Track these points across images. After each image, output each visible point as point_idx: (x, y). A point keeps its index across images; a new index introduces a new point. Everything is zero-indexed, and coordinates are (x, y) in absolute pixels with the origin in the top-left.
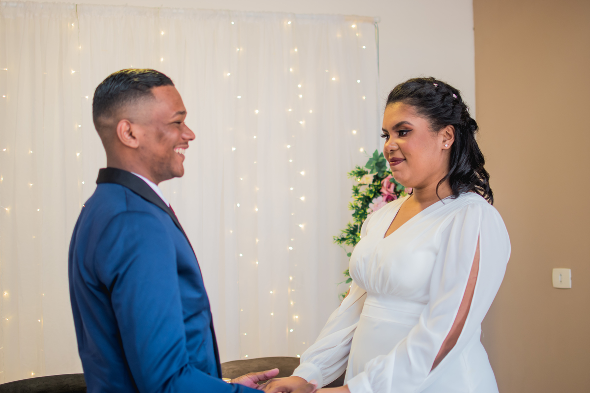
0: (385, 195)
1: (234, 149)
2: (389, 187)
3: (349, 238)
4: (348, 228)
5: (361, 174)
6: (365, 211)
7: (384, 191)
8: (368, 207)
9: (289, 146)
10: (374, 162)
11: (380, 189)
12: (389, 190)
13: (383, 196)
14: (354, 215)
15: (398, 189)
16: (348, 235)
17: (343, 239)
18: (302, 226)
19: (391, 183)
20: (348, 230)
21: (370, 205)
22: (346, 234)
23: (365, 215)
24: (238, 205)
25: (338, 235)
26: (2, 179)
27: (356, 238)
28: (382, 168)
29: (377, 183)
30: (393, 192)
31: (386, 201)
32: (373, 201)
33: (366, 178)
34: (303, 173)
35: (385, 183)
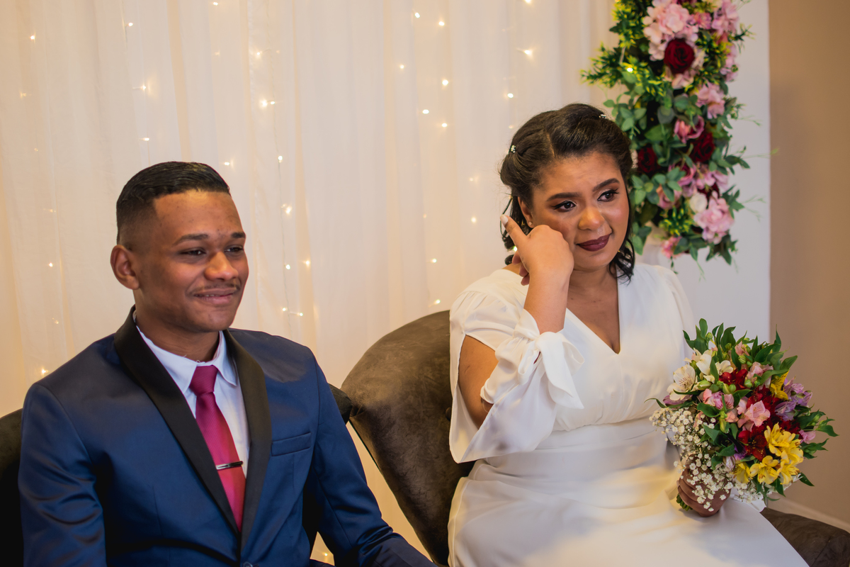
3: (606, 73)
4: (601, 54)
6: (640, 21)
8: (645, 14)
14: (616, 29)
16: (604, 68)
17: (600, 76)
18: (528, 52)
20: (603, 58)
21: (650, 10)
22: (600, 65)
23: (639, 28)
24: (417, 15)
25: (588, 67)
27: (623, 73)
31: (680, 2)
32: (653, 3)
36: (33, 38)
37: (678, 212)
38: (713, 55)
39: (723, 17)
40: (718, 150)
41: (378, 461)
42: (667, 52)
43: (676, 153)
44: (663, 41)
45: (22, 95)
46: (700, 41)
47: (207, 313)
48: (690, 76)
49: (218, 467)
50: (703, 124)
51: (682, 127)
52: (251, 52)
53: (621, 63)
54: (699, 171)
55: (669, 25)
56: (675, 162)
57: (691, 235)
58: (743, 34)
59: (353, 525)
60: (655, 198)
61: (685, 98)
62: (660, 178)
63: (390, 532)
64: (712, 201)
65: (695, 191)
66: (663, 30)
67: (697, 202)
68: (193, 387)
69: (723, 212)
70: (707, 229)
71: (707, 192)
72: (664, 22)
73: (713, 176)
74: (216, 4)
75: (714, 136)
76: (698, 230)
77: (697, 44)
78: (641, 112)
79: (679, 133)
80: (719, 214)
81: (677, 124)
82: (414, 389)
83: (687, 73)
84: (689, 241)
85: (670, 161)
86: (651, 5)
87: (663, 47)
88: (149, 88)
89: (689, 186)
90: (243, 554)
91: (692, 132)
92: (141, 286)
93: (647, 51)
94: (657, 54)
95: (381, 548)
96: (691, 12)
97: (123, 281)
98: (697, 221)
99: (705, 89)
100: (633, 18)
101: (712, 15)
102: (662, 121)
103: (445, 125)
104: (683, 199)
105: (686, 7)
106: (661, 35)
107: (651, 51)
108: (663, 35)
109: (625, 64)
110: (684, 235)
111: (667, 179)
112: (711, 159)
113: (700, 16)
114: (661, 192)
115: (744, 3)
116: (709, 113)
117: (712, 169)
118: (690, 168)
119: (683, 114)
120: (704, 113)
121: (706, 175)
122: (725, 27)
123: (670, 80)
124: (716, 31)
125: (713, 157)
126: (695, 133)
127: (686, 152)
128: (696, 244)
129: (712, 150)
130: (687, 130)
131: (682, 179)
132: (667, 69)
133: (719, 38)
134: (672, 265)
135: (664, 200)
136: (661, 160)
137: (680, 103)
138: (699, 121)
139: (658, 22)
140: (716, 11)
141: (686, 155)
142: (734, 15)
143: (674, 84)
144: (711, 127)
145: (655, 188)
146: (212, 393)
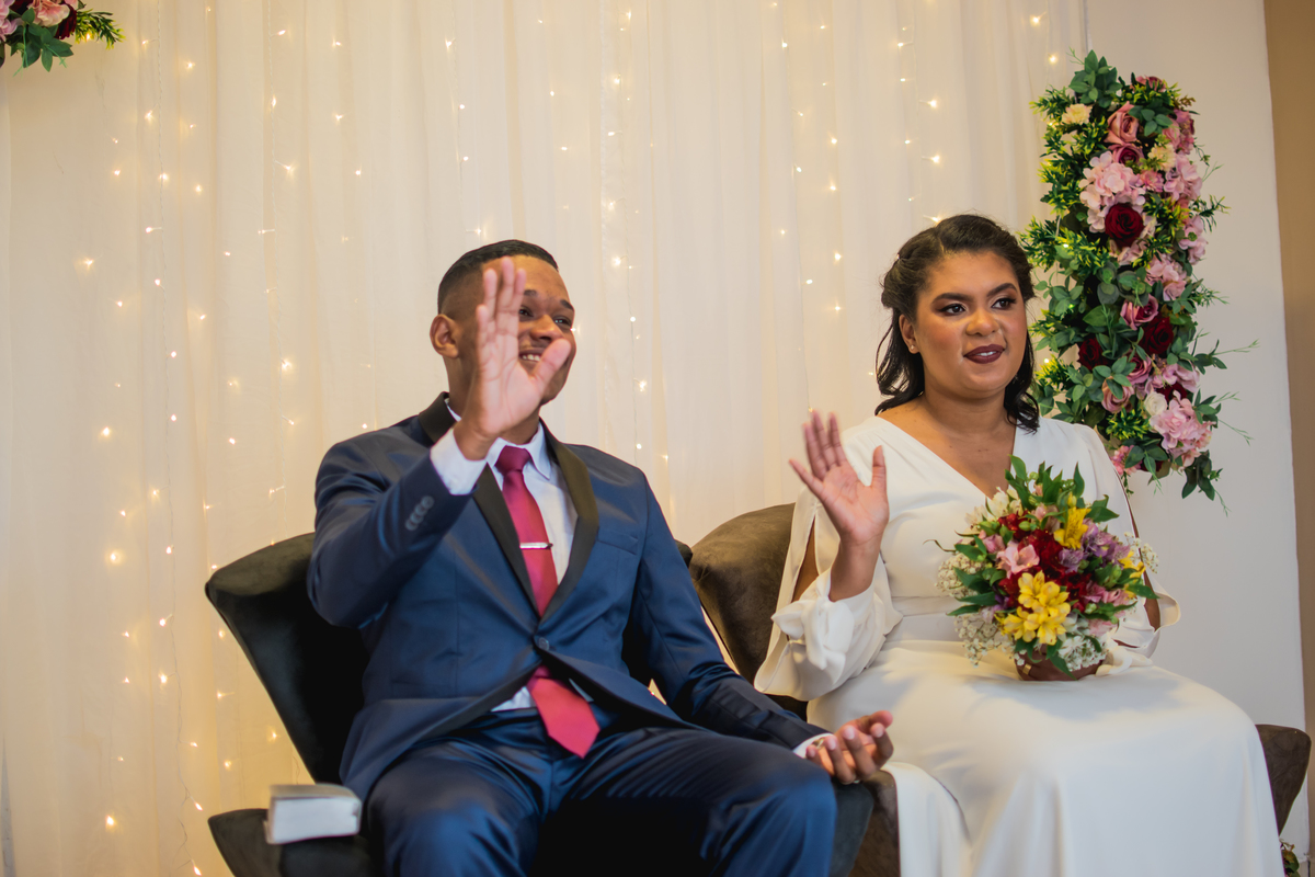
0: (1118, 148)
1: (785, 45)
2: (1126, 130)
4: (1032, 229)
5: (1059, 105)
6: (1074, 184)
7: (1113, 138)
8: (1083, 177)
9: (901, 45)
10: (1092, 78)
11: (1107, 135)
12: (1127, 135)
13: (1112, 151)
14: (1046, 199)
15: (1148, 131)
19: (1131, 120)
21: (1086, 171)
23: (1075, 192)
24: (799, 170)
26: (274, 102)
27: (1056, 247)
28: (1108, 89)
29: (1099, 121)
30: (1135, 140)
31: (1122, 160)
32: (1091, 163)
33: (1074, 112)
34: (933, 104)
35: (1118, 120)
36: (358, 173)
37: (1129, 412)
38: (1166, 221)
39: (1179, 179)
40: (1181, 344)
42: (1108, 219)
44: (1102, 208)
45: (344, 239)
46: (1148, 205)
48: (1140, 250)
49: (523, 545)
50: (1157, 306)
51: (1130, 309)
52: (603, 204)
53: (1056, 238)
54: (1154, 365)
55: (1107, 185)
56: (1124, 353)
57: (1146, 442)
58: (1213, 208)
59: (685, 656)
60: (1099, 397)
61: (1133, 275)
62: (1102, 370)
63: (730, 673)
64: (1172, 402)
65: (1152, 390)
66: (1102, 191)
67: (1154, 404)
68: (500, 465)
69: (1189, 417)
70: (1169, 437)
71: (1167, 392)
72: (1101, 182)
73: (1175, 374)
74: (564, 149)
75: (1172, 322)
76: (1158, 436)
77: (1146, 209)
78: (1078, 294)
79: (1125, 317)
80: (1183, 418)
81: (1125, 306)
82: (772, 558)
83: (1135, 245)
84: (1144, 448)
85: (1118, 355)
86: (1089, 166)
87: (1103, 214)
88: (485, 234)
89: (1143, 384)
90: (540, 629)
91: (1142, 314)
93: (1085, 221)
94: (1097, 224)
96: (1136, 172)
97: (439, 349)
98: (1154, 425)
99: (1158, 265)
100: (1067, 181)
101: (1162, 173)
102: (1103, 300)
103: (838, 308)
104: (1135, 402)
105: (1131, 167)
106: (1099, 198)
107: (1090, 221)
108: (1102, 197)
109: (1060, 239)
110: (1138, 441)
111: (1113, 372)
112: (1171, 351)
113: (1147, 176)
114: (1108, 391)
115: (1210, 168)
116: (1164, 294)
117: (1173, 366)
118: (1142, 361)
119: (1130, 292)
120: (1157, 292)
121: (1164, 371)
122: (1182, 191)
123: (1115, 256)
124: (1168, 195)
125: (1173, 349)
126: (1148, 316)
127: (1136, 340)
128: (1151, 450)
129: (1172, 340)
130: (1136, 312)
131: (1131, 374)
132: (1111, 242)
133: (1173, 203)
134: (1126, 484)
135: (1113, 402)
136: (1107, 352)
137: (1126, 280)
138: (1151, 303)
139: (1096, 183)
140: (1168, 170)
141: (1136, 344)
142: (1193, 177)
143: (1121, 257)
144: (1167, 311)
145: (1099, 384)
146: (521, 471)
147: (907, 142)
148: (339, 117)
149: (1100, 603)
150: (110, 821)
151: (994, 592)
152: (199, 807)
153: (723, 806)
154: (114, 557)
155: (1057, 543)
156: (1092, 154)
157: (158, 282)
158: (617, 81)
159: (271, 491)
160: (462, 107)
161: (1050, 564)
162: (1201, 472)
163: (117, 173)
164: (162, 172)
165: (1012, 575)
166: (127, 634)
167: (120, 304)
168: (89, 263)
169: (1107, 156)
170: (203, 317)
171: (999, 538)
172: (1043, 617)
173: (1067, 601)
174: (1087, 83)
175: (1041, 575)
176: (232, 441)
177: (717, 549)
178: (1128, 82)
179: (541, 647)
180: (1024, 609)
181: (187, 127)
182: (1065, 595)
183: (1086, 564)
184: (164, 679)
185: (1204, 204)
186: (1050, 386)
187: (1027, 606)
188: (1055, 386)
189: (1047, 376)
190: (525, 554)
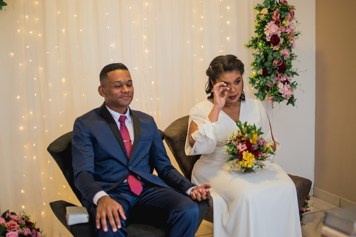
0: (275, 20)
2: (277, 16)
3: (253, 45)
4: (252, 39)
5: (261, 8)
6: (263, 29)
7: (273, 18)
8: (265, 27)
10: (269, 2)
12: (277, 17)
13: (273, 21)
14: (256, 32)
15: (282, 17)
16: (252, 43)
17: (250, 46)
18: (228, 38)
19: (278, 13)
20: (252, 40)
21: (266, 26)
22: (251, 43)
23: (263, 31)
24: (193, 26)
25: (247, 43)
26: (59, 12)
27: (258, 45)
28: (273, 5)
29: (270, 13)
30: (279, 19)
31: (275, 23)
32: (267, 24)
33: (264, 11)
34: (228, 8)
35: (275, 13)
36: (81, 30)
37: (274, 88)
38: (286, 40)
39: (289, 29)
40: (287, 70)
41: (173, 153)
42: (271, 39)
43: (274, 70)
44: (270, 36)
45: (77, 47)
47: (123, 102)
48: (279, 46)
49: (124, 141)
50: (282, 61)
51: (276, 62)
52: (143, 36)
53: (258, 42)
54: (281, 76)
55: (271, 31)
56: (274, 73)
57: (278, 95)
58: (298, 34)
59: (162, 164)
60: (267, 84)
61: (277, 53)
62: (268, 77)
63: (173, 168)
64: (285, 85)
65: (280, 82)
66: (270, 32)
67: (280, 85)
68: (119, 120)
69: (289, 89)
70: (284, 94)
71: (284, 83)
73: (286, 78)
74: (133, 22)
75: (286, 65)
76: (281, 94)
77: (281, 36)
78: (263, 57)
79: (274, 64)
80: (287, 89)
81: (274, 61)
83: (278, 45)
84: (277, 97)
85: (272, 73)
86: (267, 25)
87: (270, 37)
89: (278, 80)
90: (129, 164)
91: (278, 64)
92: (106, 96)
93: (265, 38)
94: (268, 40)
95: (170, 171)
96: (279, 27)
97: (101, 95)
98: (280, 91)
99: (283, 51)
100: (261, 28)
101: (286, 28)
102: (269, 60)
103: (202, 60)
104: (276, 85)
105: (277, 25)
107: (267, 39)
108: (270, 33)
109: (259, 42)
110: (276, 95)
111: (271, 78)
112: (285, 72)
113: (282, 28)
114: (269, 82)
115: (298, 24)
116: (284, 58)
117: (285, 75)
118: (278, 75)
119: (276, 58)
120: (283, 58)
121: (283, 77)
122: (290, 32)
123: (273, 48)
124: (287, 33)
125: (286, 72)
126: (280, 64)
127: (277, 70)
128: (279, 98)
129: (286, 69)
130: (277, 63)
131: (275, 78)
132: (272, 44)
133: (288, 34)
134: (272, 105)
135: (270, 84)
136: (269, 72)
137: (275, 55)
138: (281, 60)
139: (268, 30)
140: (287, 26)
141: (277, 71)
142: (293, 28)
143: (274, 49)
144: (285, 62)
145: (267, 81)
146: (124, 122)
147: (221, 17)
148: (76, 16)
149: (262, 156)
150: (22, 191)
151: (237, 156)
152: (44, 189)
153: (173, 212)
154: (21, 128)
155: (251, 143)
156: (268, 21)
157: (30, 61)
158: (147, 4)
159: (60, 113)
160: (107, 14)
161: (250, 148)
162: (291, 100)
163: (19, 31)
164: (31, 31)
165: (241, 152)
166: (25, 146)
167: (21, 64)
168: (12, 54)
169: (272, 22)
170: (42, 69)
171: (237, 142)
172: (249, 162)
173: (254, 157)
174: (267, 3)
175: (248, 151)
176: (50, 100)
177: (171, 131)
178: (278, 2)
179: (129, 169)
180: (244, 160)
181: (37, 19)
182: (254, 156)
183: (258, 148)
184: (35, 158)
185: (296, 33)
186: (255, 80)
187: (245, 159)
188: (256, 79)
189: (254, 77)
190: (125, 143)
